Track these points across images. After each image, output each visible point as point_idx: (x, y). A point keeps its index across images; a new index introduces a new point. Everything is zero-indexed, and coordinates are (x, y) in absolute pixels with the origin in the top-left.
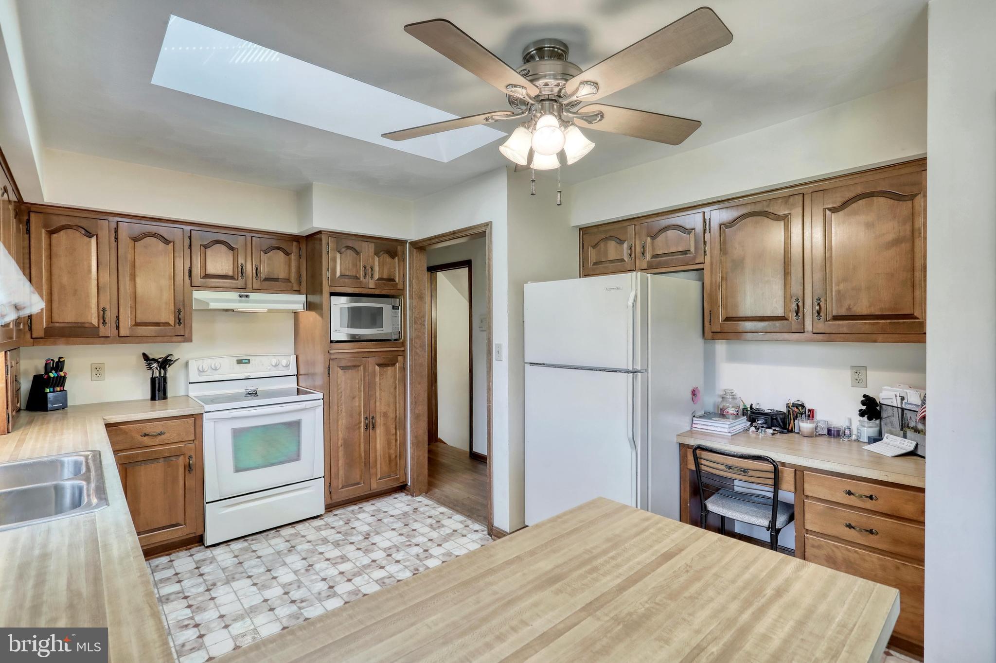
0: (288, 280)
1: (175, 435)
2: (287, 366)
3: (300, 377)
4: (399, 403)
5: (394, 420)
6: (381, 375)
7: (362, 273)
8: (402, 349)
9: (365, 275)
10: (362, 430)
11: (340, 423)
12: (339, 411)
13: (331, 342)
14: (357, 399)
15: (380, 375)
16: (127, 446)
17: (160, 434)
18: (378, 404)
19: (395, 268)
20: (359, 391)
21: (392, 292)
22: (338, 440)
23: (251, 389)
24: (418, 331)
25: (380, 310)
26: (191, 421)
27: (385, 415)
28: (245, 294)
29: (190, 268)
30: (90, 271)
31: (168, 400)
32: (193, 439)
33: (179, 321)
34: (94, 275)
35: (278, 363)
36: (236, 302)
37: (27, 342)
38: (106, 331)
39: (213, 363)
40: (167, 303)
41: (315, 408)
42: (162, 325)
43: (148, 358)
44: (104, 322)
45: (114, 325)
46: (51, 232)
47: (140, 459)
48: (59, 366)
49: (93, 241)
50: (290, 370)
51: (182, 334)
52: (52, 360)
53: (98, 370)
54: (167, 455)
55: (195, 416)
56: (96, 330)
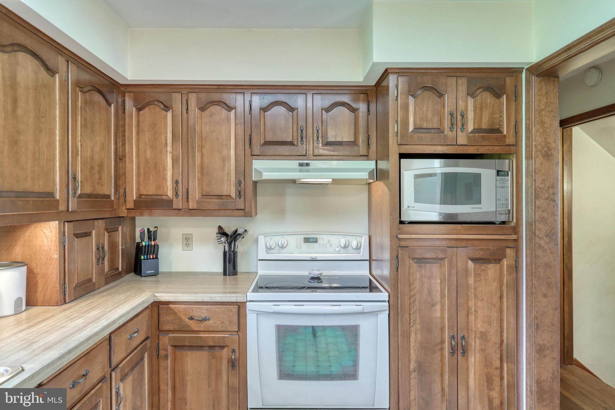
0: (354, 143)
1: (219, 322)
2: (358, 248)
3: (374, 263)
4: (508, 321)
5: (498, 346)
6: (477, 275)
7: (447, 124)
8: (514, 237)
9: (452, 125)
10: (446, 354)
11: (412, 337)
12: (412, 321)
13: (401, 222)
14: (438, 307)
15: (475, 276)
16: (176, 327)
17: (205, 320)
18: (472, 318)
19: (501, 112)
20: (442, 296)
21: (497, 150)
22: (410, 361)
23: (316, 273)
24: (543, 211)
25: (478, 177)
26: (235, 308)
27: (484, 336)
28: (306, 162)
29: (250, 135)
30: (166, 144)
31: (239, 276)
32: (237, 329)
33: (239, 194)
34: (169, 148)
35: (347, 244)
36: (296, 172)
37: (123, 212)
38: (178, 203)
39: (281, 240)
40: (229, 174)
41: (377, 313)
42: (224, 197)
43: (222, 232)
44: (177, 195)
45: (185, 198)
46: (139, 110)
47: (187, 344)
48: (152, 235)
49: (169, 114)
50: (361, 254)
51: (242, 207)
52: (148, 229)
53: (187, 241)
54: (211, 344)
55: (239, 304)
56: (170, 202)
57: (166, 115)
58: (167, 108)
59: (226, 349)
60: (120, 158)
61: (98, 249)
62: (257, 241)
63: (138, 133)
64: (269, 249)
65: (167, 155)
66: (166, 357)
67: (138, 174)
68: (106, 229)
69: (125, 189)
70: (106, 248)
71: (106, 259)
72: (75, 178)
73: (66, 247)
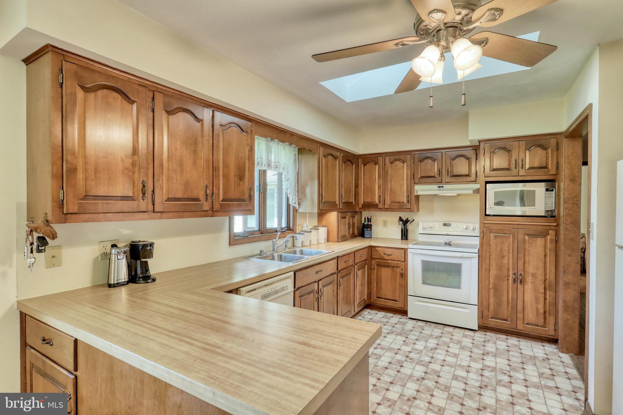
0: (469, 175)
1: (396, 257)
2: (474, 230)
4: (550, 269)
5: (543, 281)
7: (513, 166)
8: (556, 224)
9: (516, 166)
10: (511, 281)
11: (491, 272)
12: (491, 264)
13: (486, 215)
14: (506, 258)
15: (529, 243)
16: (378, 257)
17: (390, 255)
18: (527, 265)
19: (548, 157)
20: (509, 253)
22: (489, 283)
25: (534, 191)
26: (403, 251)
27: (534, 275)
28: (441, 185)
29: (414, 174)
30: (376, 179)
31: (409, 241)
32: (404, 260)
33: (408, 202)
34: (377, 181)
35: (467, 228)
36: (437, 191)
37: (358, 210)
38: (381, 206)
39: (431, 224)
40: (403, 192)
41: (471, 258)
42: (401, 203)
43: (401, 219)
44: (380, 202)
45: (383, 203)
46: (364, 165)
47: (383, 264)
48: (369, 220)
49: (377, 166)
50: (476, 233)
51: (409, 208)
52: (368, 217)
53: (385, 223)
54: (393, 265)
55: (405, 249)
56: (377, 205)
57: (376, 167)
58: (376, 164)
59: (399, 268)
60: (357, 186)
61: (348, 224)
62: (418, 225)
63: (364, 176)
64: (424, 228)
65: (376, 184)
66: (374, 269)
67: (364, 193)
68: (351, 216)
69: (358, 199)
70: (351, 224)
71: (351, 228)
72: (342, 196)
73: (339, 222)
